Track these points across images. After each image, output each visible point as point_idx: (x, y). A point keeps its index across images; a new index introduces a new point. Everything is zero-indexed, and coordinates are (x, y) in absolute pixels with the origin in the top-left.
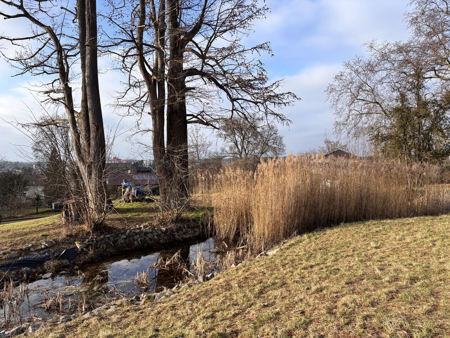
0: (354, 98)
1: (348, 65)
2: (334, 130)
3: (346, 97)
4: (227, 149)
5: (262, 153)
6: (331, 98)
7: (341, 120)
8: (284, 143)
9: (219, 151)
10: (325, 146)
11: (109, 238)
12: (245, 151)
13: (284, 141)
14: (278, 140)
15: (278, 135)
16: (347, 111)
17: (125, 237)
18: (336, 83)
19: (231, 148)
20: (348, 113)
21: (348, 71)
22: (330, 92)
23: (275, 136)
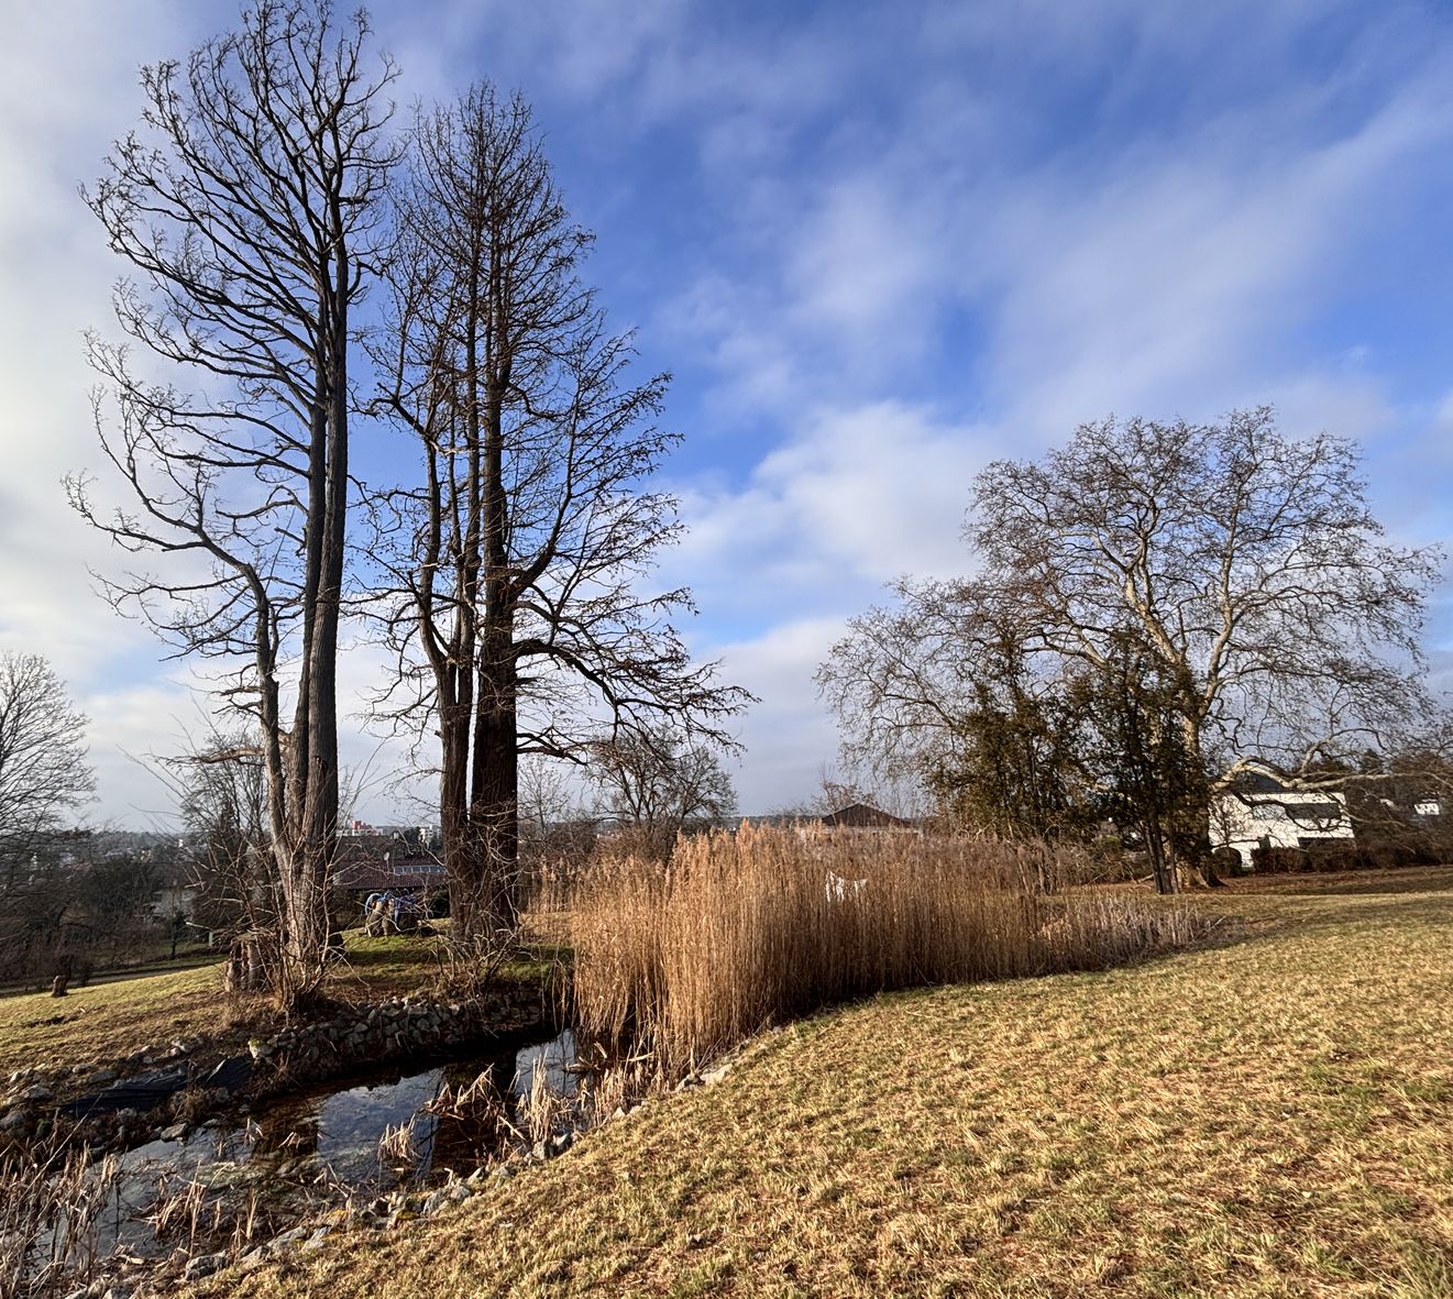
0: (879, 693)
1: (857, 625)
2: (842, 761)
3: (862, 691)
4: (608, 802)
5: (686, 812)
6: (827, 692)
7: (856, 739)
8: (732, 790)
9: (589, 807)
10: (824, 794)
11: (326, 1031)
12: (647, 807)
13: (734, 785)
14: (720, 783)
15: (719, 771)
16: (866, 719)
17: (365, 1027)
18: (837, 662)
19: (615, 801)
20: (868, 724)
21: (861, 636)
22: (826, 681)
23: (711, 772)
